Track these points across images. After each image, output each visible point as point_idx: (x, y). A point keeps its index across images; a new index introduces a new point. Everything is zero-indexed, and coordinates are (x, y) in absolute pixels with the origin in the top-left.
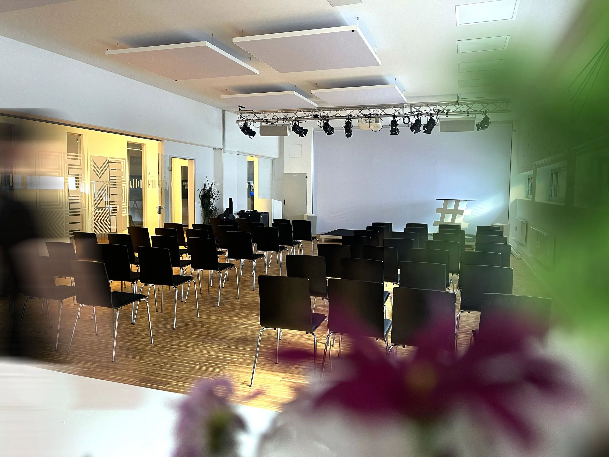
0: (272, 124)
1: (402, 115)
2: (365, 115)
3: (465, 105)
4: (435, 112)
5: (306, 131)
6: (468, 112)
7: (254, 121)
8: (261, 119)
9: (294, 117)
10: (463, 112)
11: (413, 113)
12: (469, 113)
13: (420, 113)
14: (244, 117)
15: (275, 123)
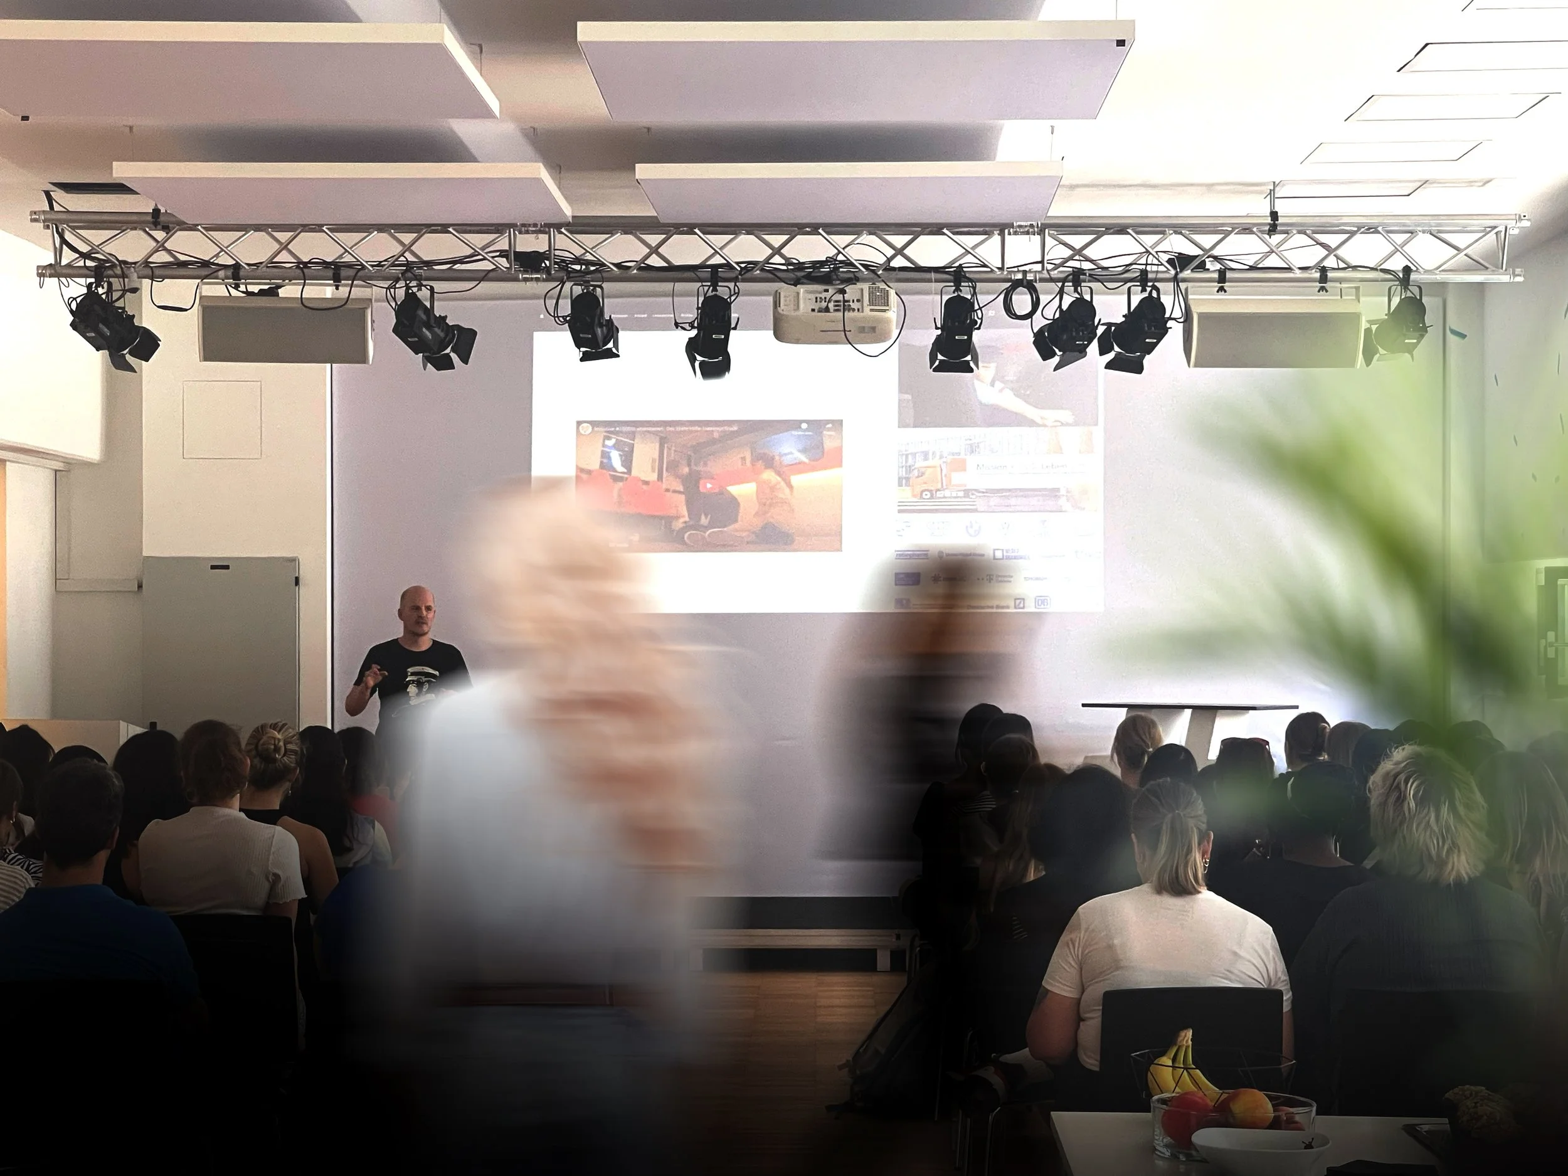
0: (262, 293)
1: (999, 273)
2: (804, 263)
3: (1305, 233)
4: (1162, 264)
5: (464, 340)
6: (1324, 270)
7: (154, 272)
8: (192, 263)
9: (402, 258)
10: (1298, 271)
11: (1057, 267)
12: (1330, 275)
13: (1087, 266)
14: (84, 248)
15: (280, 287)
